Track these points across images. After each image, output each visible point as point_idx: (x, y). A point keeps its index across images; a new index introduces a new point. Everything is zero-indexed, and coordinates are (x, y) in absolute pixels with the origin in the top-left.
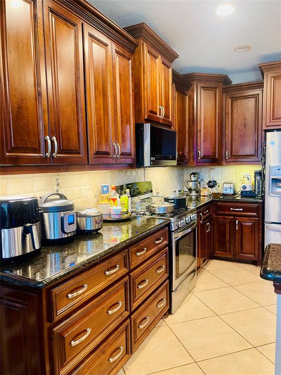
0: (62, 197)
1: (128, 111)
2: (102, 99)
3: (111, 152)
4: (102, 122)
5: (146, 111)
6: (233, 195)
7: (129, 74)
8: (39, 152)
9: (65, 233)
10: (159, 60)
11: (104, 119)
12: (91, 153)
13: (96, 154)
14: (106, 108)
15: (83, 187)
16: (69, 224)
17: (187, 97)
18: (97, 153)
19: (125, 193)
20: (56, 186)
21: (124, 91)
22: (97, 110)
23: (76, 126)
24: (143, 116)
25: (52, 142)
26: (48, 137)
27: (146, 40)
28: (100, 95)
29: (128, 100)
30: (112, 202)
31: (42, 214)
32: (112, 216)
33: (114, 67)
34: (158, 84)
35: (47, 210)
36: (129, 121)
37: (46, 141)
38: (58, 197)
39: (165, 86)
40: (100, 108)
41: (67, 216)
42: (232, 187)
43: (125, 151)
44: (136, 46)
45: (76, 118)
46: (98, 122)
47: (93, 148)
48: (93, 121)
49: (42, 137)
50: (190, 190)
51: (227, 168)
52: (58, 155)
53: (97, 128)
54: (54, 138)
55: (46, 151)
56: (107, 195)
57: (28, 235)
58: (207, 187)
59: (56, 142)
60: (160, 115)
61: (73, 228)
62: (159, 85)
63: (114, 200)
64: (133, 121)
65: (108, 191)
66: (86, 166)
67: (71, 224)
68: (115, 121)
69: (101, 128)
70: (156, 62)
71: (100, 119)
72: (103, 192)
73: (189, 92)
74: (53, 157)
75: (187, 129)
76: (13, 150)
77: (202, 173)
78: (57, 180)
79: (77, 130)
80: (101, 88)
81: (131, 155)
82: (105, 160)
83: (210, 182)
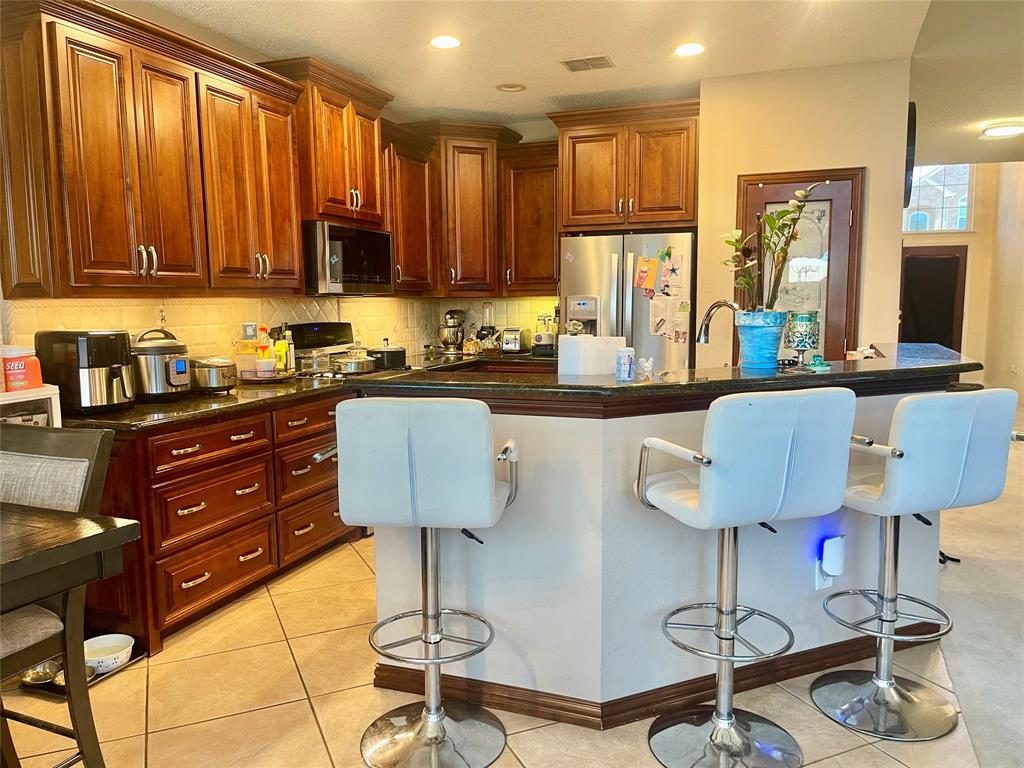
0: (168, 335)
1: (287, 201)
2: (233, 185)
3: (253, 268)
4: (235, 221)
5: (320, 201)
6: (519, 352)
7: (286, 139)
8: (130, 269)
9: (172, 385)
10: (348, 111)
11: (238, 217)
12: (215, 269)
13: (223, 272)
14: (242, 200)
15: (209, 327)
16: (178, 373)
17: (427, 165)
18: (226, 270)
19: (284, 338)
20: (159, 322)
21: (276, 168)
22: (225, 203)
23: (189, 230)
24: (315, 207)
25: (149, 254)
26: (142, 247)
27: (317, 82)
28: (230, 179)
29: (286, 184)
30: (259, 351)
31: (136, 356)
32: (259, 375)
33: (256, 131)
34: (346, 152)
35: (144, 351)
36: (289, 217)
37: (140, 253)
38: (163, 336)
39: (364, 154)
40: (231, 198)
41: (174, 360)
42: (518, 337)
43: (281, 267)
44: (299, 91)
45: (188, 218)
46: (228, 221)
47: (219, 260)
48: (218, 220)
49: (133, 246)
50: (446, 343)
51: (517, 302)
52: (159, 273)
53: (226, 232)
54: (153, 248)
55: (141, 268)
56: (254, 340)
57: (115, 380)
58: (474, 338)
59: (155, 255)
60: (352, 205)
61: (185, 379)
62: (350, 153)
63: (264, 348)
64: (297, 217)
65: (255, 336)
66: (208, 290)
67: (182, 373)
68: (260, 220)
69: (232, 231)
70: (341, 116)
71: (231, 217)
72: (247, 337)
73: (432, 155)
74: (151, 275)
75: (428, 227)
76: (93, 265)
77: (472, 312)
78: (162, 311)
79: (189, 236)
80: (233, 169)
81: (293, 274)
82: (241, 283)
83: (483, 328)
